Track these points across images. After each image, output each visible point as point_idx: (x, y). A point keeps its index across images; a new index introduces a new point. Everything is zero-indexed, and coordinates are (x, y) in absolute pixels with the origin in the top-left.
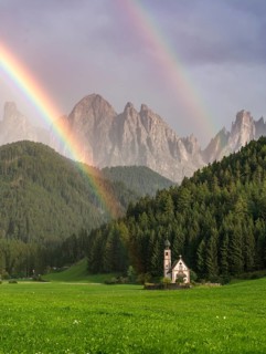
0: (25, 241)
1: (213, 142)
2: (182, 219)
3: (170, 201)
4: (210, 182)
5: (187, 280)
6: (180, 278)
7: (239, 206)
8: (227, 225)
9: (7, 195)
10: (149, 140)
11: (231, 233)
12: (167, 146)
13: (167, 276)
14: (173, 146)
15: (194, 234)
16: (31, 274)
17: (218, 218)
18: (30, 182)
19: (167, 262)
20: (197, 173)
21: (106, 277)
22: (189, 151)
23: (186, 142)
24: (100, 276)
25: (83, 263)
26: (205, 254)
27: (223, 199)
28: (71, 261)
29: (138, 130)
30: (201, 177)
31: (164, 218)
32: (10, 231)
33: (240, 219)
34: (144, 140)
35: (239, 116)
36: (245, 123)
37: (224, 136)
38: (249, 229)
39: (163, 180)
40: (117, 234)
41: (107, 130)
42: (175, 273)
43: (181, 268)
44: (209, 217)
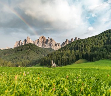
0: (30, 60)
1: (62, 44)
2: (56, 56)
3: (54, 54)
4: (61, 50)
5: (55, 66)
6: (54, 66)
7: (65, 54)
8: (63, 57)
9: (27, 53)
10: (52, 44)
11: (63, 59)
12: (55, 45)
13: (52, 66)
14: (56, 45)
15: (57, 59)
16: (30, 66)
17: (61, 56)
18: (31, 50)
19: (52, 63)
20: (59, 49)
21: (43, 66)
22: (59, 45)
23: (58, 44)
24: (42, 66)
25: (39, 64)
26: (59, 62)
27: (62, 53)
28: (37, 64)
29: (50, 42)
30: (59, 50)
31: (53, 56)
32: (27, 59)
33: (65, 56)
34: (51, 44)
35: (66, 40)
36: (67, 41)
37: (64, 43)
38: (66, 58)
39: (54, 50)
40: (45, 59)
41: (45, 42)
42: (53, 65)
43: (54, 64)
44: (60, 56)
